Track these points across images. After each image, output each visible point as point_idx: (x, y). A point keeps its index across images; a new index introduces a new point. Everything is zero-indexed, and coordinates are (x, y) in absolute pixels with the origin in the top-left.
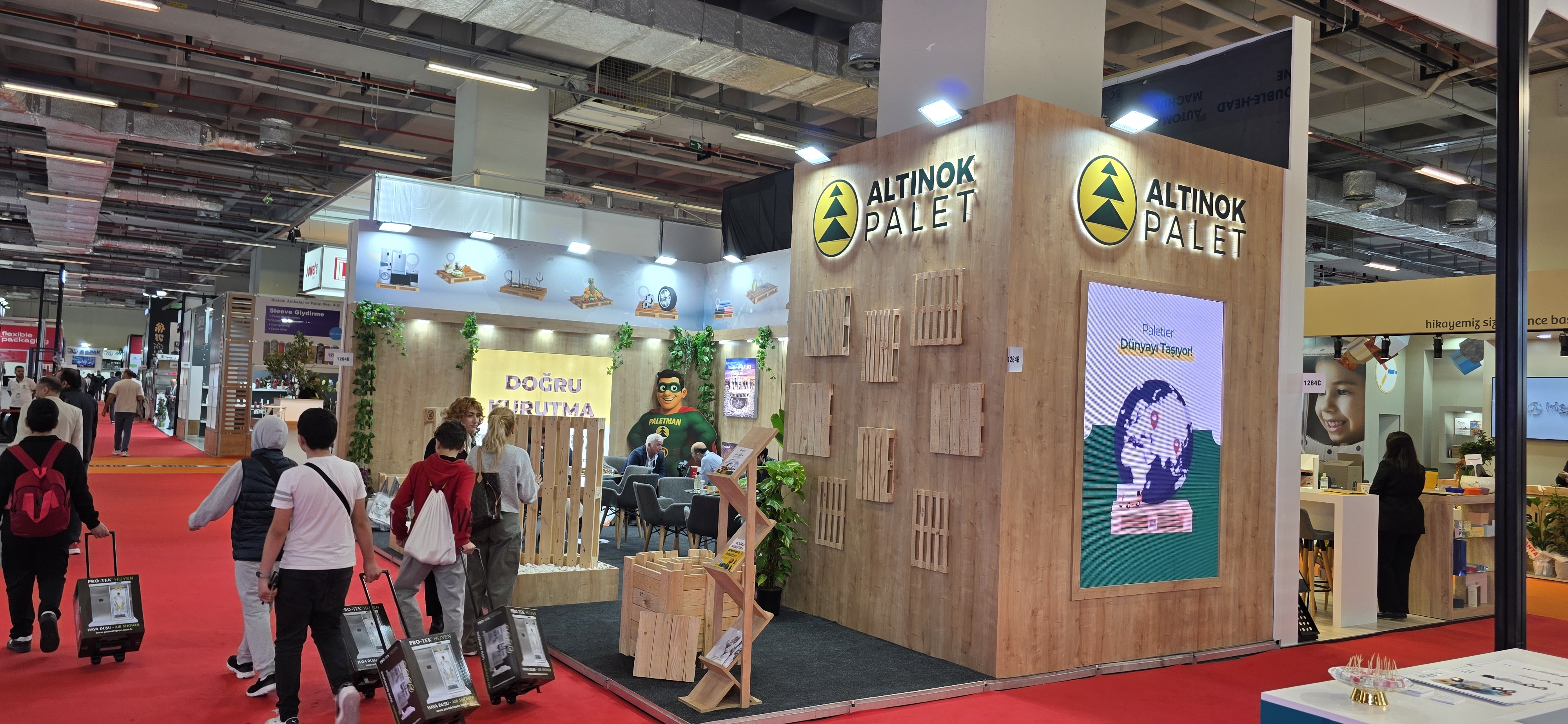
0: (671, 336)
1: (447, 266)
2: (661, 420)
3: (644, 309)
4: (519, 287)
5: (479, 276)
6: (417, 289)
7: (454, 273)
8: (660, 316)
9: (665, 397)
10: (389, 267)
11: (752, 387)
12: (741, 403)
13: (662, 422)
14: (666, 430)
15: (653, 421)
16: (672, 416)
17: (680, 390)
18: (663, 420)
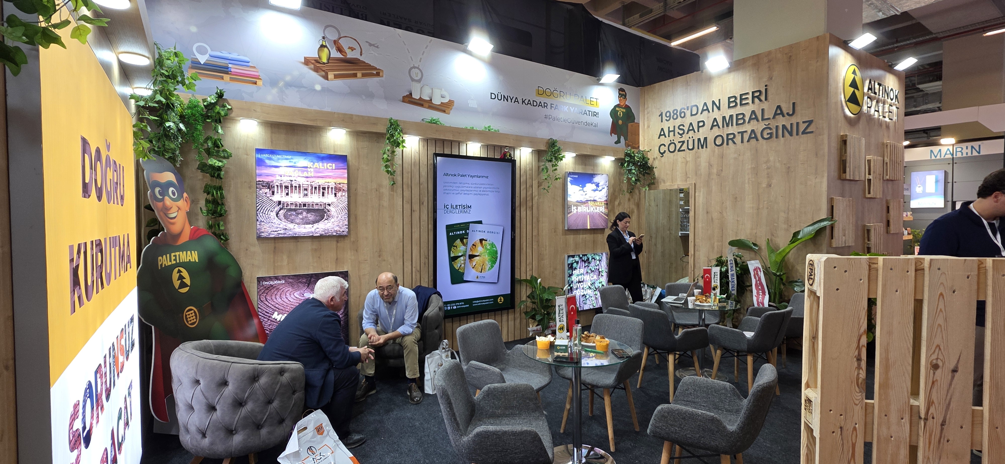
2: (173, 258)
9: (166, 210)
11: (339, 194)
12: (311, 217)
13: (175, 260)
14: (185, 273)
15: (165, 261)
16: (184, 248)
17: (181, 196)
18: (175, 256)
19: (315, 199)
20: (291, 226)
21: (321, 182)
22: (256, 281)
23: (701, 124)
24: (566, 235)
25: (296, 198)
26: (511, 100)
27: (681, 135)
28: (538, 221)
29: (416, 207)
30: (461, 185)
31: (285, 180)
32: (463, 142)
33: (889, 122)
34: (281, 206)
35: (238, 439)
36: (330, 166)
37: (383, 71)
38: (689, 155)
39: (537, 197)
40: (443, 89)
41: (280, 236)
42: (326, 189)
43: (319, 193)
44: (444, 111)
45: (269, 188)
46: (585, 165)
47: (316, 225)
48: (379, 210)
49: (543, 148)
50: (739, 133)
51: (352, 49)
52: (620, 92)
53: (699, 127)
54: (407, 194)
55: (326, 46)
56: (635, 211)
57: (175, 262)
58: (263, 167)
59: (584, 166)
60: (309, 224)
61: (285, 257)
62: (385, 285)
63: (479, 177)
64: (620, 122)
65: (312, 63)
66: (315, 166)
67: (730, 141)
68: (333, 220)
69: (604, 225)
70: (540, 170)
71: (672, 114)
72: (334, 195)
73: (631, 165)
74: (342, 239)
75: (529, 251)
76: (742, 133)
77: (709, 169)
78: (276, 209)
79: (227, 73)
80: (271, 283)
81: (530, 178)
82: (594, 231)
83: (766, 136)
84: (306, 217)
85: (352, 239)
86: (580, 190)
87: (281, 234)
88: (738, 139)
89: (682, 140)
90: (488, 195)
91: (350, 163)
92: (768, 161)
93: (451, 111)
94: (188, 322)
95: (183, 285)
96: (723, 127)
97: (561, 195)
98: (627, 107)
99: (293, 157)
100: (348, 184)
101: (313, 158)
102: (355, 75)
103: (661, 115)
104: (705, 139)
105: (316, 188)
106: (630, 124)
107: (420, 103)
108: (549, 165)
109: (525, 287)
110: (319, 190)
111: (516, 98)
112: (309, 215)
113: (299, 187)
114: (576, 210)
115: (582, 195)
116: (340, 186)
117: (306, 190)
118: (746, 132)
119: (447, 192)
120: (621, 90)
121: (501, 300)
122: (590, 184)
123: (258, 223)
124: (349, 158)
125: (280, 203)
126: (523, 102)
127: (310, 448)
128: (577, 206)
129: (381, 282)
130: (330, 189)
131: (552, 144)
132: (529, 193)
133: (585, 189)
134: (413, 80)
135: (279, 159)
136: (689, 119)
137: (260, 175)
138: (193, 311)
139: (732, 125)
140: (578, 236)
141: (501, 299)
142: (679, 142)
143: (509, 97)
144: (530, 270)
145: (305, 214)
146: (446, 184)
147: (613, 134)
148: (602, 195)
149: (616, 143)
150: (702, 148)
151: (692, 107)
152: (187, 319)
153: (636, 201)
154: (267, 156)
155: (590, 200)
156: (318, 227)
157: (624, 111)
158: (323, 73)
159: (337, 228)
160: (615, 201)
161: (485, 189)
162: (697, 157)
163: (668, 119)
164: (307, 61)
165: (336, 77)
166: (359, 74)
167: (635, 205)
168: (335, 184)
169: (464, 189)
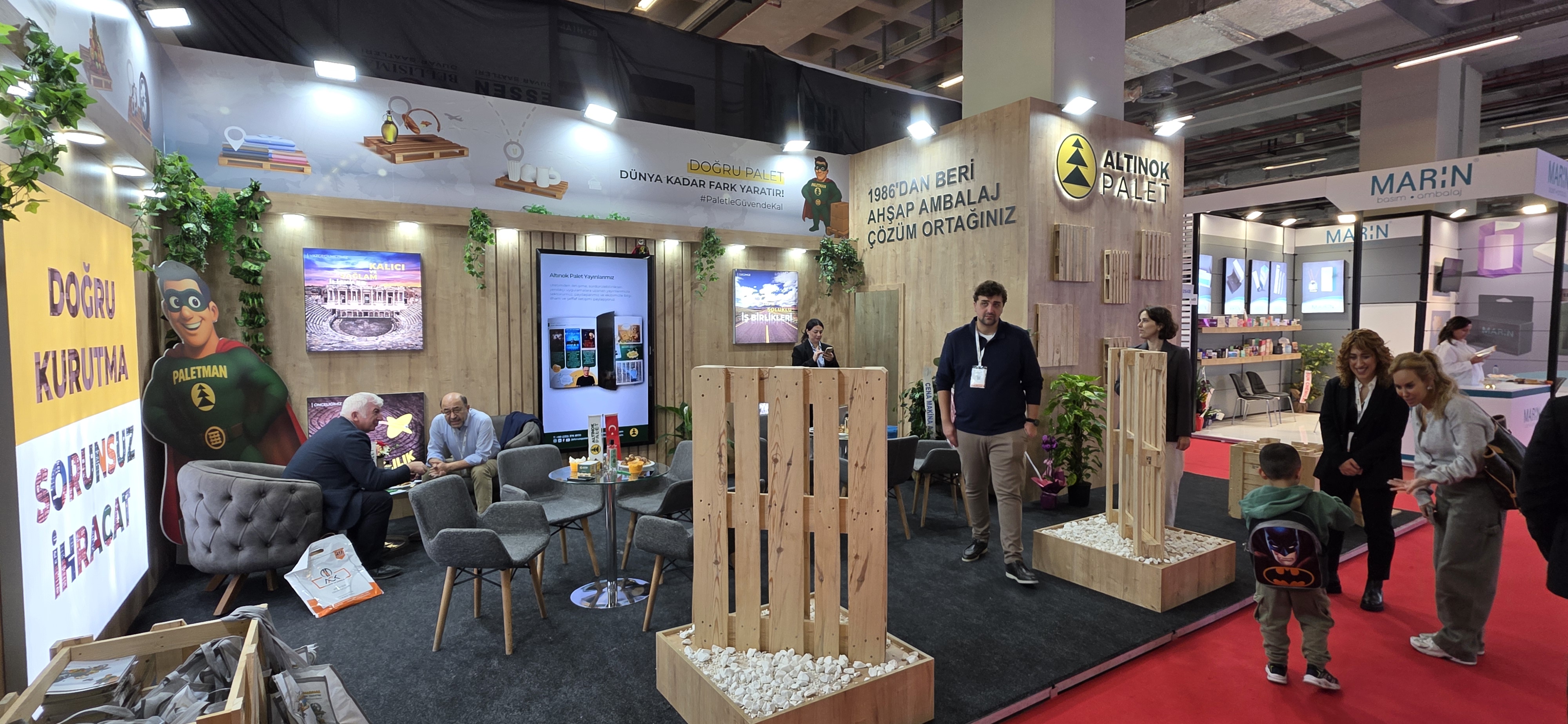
2: (193, 373)
3: (132, 115)
9: (184, 320)
11: (411, 300)
12: (374, 327)
13: (196, 375)
14: (208, 390)
15: (181, 375)
16: (209, 361)
17: (205, 306)
18: (196, 370)
19: (379, 306)
20: (349, 338)
21: (387, 286)
22: (306, 402)
23: (910, 207)
24: (734, 351)
25: (355, 305)
26: (651, 178)
27: (890, 220)
28: (692, 333)
29: (515, 315)
30: (574, 288)
31: (341, 285)
32: (580, 235)
33: (1151, 205)
34: (336, 315)
35: (244, 556)
36: (398, 267)
37: (468, 149)
38: (898, 246)
39: (690, 302)
40: (552, 168)
41: (335, 349)
42: (394, 295)
43: (384, 299)
44: (554, 196)
45: (320, 294)
46: (764, 260)
47: (381, 337)
48: (466, 319)
49: (694, 239)
50: (946, 219)
51: (427, 124)
52: (818, 162)
53: (908, 210)
54: (502, 299)
55: (392, 123)
56: (843, 320)
57: (195, 377)
58: (312, 270)
59: (761, 262)
60: (372, 335)
61: (343, 375)
62: (451, 407)
63: (602, 278)
64: (818, 202)
65: (375, 144)
66: (378, 268)
67: (938, 230)
68: (402, 331)
69: (791, 338)
70: (693, 267)
71: (882, 192)
72: (403, 302)
73: (827, 259)
74: (417, 354)
75: (678, 371)
76: (949, 220)
77: (918, 266)
78: (330, 318)
79: (267, 160)
80: (325, 405)
81: (679, 278)
82: (777, 346)
83: (972, 225)
84: (367, 328)
85: (429, 355)
86: (754, 293)
87: (337, 347)
88: (945, 228)
89: (891, 226)
90: (614, 300)
91: (426, 263)
92: (973, 258)
93: (564, 196)
94: (210, 443)
95: (206, 402)
96: (931, 211)
97: (727, 300)
98: (829, 183)
99: (349, 257)
100: (423, 289)
101: (376, 258)
102: (431, 156)
103: (871, 193)
104: (914, 226)
105: (380, 294)
106: (833, 205)
107: (520, 186)
108: (704, 260)
109: (672, 418)
110: (385, 295)
111: (658, 176)
112: (372, 326)
113: (359, 292)
114: (748, 319)
115: (758, 299)
116: (411, 291)
117: (368, 296)
118: (953, 218)
119: (555, 297)
120: (819, 159)
121: (634, 433)
122: (769, 285)
123: (308, 335)
124: (424, 257)
125: (334, 311)
126: (668, 180)
127: (325, 570)
128: (749, 313)
129: (447, 404)
130: (398, 295)
131: (707, 234)
132: (678, 297)
133: (761, 291)
134: (510, 158)
135: (332, 260)
136: (898, 201)
137: (310, 279)
138: (217, 432)
139: (940, 210)
140: (754, 352)
141: (634, 431)
142: (889, 229)
143: (647, 175)
144: (679, 396)
145: (366, 324)
146: (554, 288)
147: (806, 218)
148: (788, 299)
149: (811, 230)
150: (911, 238)
151: (901, 183)
152: (209, 440)
153: (845, 306)
154: (317, 256)
155: (771, 306)
156: (384, 339)
157: (825, 187)
158: (389, 155)
159: (408, 341)
160: (810, 306)
161: (609, 293)
162: (906, 250)
163: (877, 198)
164: (368, 142)
165: (406, 158)
166: (437, 154)
167: (841, 311)
168: (406, 288)
169: (580, 293)
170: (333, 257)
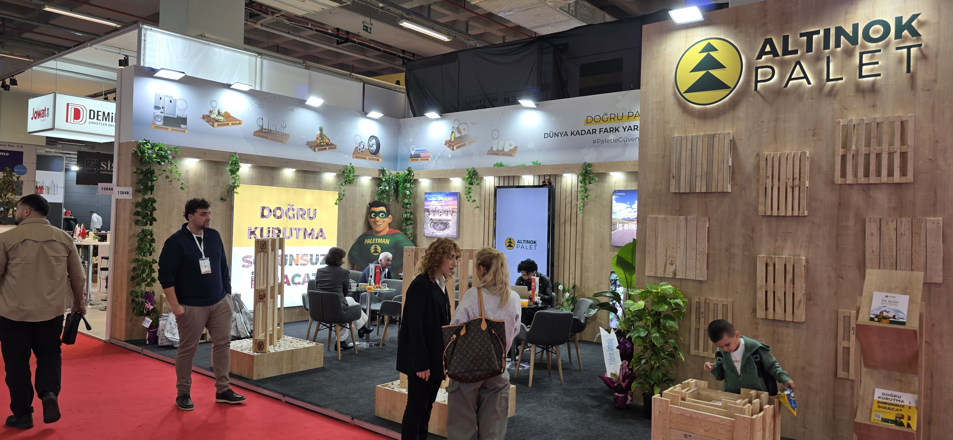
0: (379, 175)
1: (211, 112)
2: (374, 240)
3: (358, 153)
4: (268, 132)
5: (236, 122)
6: (186, 131)
7: (217, 118)
8: (370, 159)
10: (162, 110)
11: (454, 214)
12: (442, 227)
13: (375, 242)
14: (378, 248)
15: (368, 241)
16: (382, 237)
17: (387, 217)
18: (375, 240)
19: (444, 217)
20: (435, 231)
21: (446, 208)
24: (613, 251)
25: (437, 217)
26: (561, 135)
28: (583, 236)
31: (434, 207)
32: (520, 176)
33: (873, 81)
36: (451, 199)
37: (479, 137)
40: (511, 140)
43: (446, 214)
44: (511, 155)
45: (428, 212)
47: (444, 232)
48: (474, 224)
49: (581, 171)
51: (464, 130)
54: (487, 213)
55: (453, 132)
58: (427, 202)
60: (442, 230)
65: (448, 143)
66: (445, 200)
68: (450, 229)
75: (572, 261)
78: (430, 222)
79: (419, 157)
86: (628, 207)
87: (432, 235)
93: (516, 155)
95: (376, 252)
99: (438, 195)
100: (458, 209)
101: (445, 195)
102: (465, 145)
105: (444, 211)
107: (497, 153)
111: (566, 132)
112: (441, 226)
114: (620, 227)
115: (629, 212)
116: (453, 209)
117: (441, 212)
123: (424, 229)
124: (460, 193)
125: (431, 219)
126: (572, 133)
130: (450, 212)
131: (584, 167)
132: (574, 211)
133: (633, 206)
134: (494, 139)
137: (426, 206)
143: (559, 133)
144: (572, 279)
154: (430, 195)
158: (452, 147)
159: (452, 234)
165: (458, 147)
166: (467, 143)
170: (432, 196)
